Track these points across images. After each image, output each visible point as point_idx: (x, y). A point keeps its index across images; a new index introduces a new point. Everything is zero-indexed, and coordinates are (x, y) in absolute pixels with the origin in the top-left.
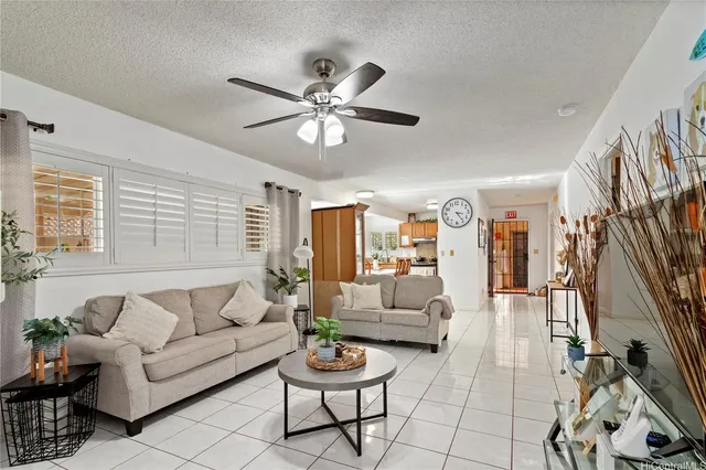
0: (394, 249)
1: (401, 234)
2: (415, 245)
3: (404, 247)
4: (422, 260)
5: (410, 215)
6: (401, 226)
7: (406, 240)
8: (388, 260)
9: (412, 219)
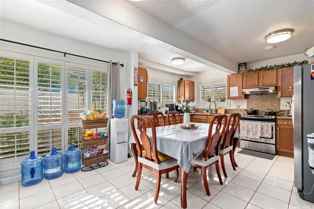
0: (223, 100)
1: (229, 86)
2: (246, 96)
3: (233, 98)
4: (255, 112)
5: (240, 65)
6: (229, 77)
7: (235, 91)
8: (216, 111)
9: (243, 69)
